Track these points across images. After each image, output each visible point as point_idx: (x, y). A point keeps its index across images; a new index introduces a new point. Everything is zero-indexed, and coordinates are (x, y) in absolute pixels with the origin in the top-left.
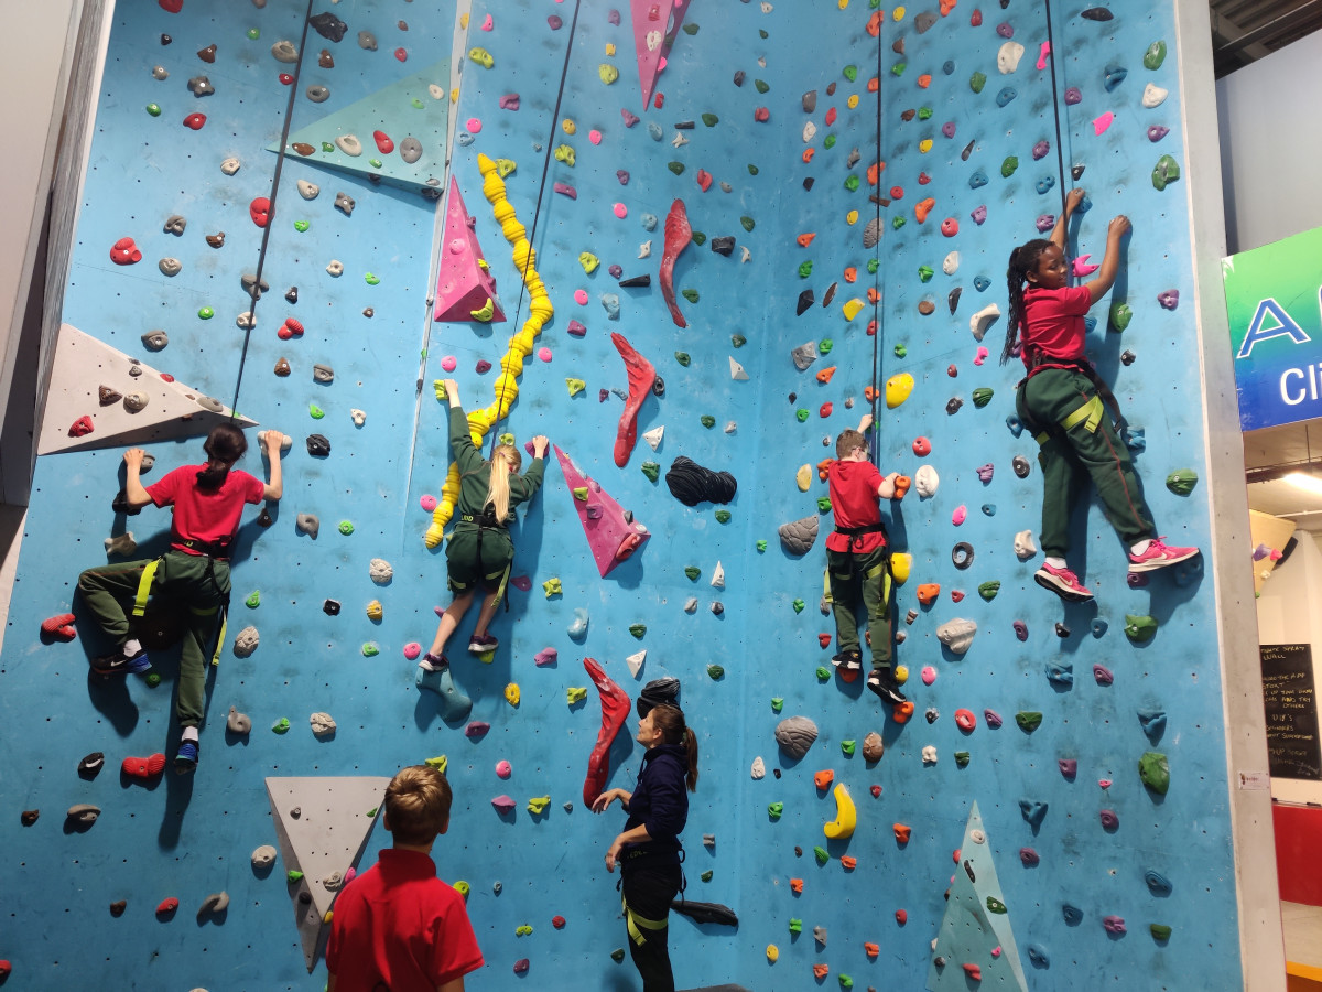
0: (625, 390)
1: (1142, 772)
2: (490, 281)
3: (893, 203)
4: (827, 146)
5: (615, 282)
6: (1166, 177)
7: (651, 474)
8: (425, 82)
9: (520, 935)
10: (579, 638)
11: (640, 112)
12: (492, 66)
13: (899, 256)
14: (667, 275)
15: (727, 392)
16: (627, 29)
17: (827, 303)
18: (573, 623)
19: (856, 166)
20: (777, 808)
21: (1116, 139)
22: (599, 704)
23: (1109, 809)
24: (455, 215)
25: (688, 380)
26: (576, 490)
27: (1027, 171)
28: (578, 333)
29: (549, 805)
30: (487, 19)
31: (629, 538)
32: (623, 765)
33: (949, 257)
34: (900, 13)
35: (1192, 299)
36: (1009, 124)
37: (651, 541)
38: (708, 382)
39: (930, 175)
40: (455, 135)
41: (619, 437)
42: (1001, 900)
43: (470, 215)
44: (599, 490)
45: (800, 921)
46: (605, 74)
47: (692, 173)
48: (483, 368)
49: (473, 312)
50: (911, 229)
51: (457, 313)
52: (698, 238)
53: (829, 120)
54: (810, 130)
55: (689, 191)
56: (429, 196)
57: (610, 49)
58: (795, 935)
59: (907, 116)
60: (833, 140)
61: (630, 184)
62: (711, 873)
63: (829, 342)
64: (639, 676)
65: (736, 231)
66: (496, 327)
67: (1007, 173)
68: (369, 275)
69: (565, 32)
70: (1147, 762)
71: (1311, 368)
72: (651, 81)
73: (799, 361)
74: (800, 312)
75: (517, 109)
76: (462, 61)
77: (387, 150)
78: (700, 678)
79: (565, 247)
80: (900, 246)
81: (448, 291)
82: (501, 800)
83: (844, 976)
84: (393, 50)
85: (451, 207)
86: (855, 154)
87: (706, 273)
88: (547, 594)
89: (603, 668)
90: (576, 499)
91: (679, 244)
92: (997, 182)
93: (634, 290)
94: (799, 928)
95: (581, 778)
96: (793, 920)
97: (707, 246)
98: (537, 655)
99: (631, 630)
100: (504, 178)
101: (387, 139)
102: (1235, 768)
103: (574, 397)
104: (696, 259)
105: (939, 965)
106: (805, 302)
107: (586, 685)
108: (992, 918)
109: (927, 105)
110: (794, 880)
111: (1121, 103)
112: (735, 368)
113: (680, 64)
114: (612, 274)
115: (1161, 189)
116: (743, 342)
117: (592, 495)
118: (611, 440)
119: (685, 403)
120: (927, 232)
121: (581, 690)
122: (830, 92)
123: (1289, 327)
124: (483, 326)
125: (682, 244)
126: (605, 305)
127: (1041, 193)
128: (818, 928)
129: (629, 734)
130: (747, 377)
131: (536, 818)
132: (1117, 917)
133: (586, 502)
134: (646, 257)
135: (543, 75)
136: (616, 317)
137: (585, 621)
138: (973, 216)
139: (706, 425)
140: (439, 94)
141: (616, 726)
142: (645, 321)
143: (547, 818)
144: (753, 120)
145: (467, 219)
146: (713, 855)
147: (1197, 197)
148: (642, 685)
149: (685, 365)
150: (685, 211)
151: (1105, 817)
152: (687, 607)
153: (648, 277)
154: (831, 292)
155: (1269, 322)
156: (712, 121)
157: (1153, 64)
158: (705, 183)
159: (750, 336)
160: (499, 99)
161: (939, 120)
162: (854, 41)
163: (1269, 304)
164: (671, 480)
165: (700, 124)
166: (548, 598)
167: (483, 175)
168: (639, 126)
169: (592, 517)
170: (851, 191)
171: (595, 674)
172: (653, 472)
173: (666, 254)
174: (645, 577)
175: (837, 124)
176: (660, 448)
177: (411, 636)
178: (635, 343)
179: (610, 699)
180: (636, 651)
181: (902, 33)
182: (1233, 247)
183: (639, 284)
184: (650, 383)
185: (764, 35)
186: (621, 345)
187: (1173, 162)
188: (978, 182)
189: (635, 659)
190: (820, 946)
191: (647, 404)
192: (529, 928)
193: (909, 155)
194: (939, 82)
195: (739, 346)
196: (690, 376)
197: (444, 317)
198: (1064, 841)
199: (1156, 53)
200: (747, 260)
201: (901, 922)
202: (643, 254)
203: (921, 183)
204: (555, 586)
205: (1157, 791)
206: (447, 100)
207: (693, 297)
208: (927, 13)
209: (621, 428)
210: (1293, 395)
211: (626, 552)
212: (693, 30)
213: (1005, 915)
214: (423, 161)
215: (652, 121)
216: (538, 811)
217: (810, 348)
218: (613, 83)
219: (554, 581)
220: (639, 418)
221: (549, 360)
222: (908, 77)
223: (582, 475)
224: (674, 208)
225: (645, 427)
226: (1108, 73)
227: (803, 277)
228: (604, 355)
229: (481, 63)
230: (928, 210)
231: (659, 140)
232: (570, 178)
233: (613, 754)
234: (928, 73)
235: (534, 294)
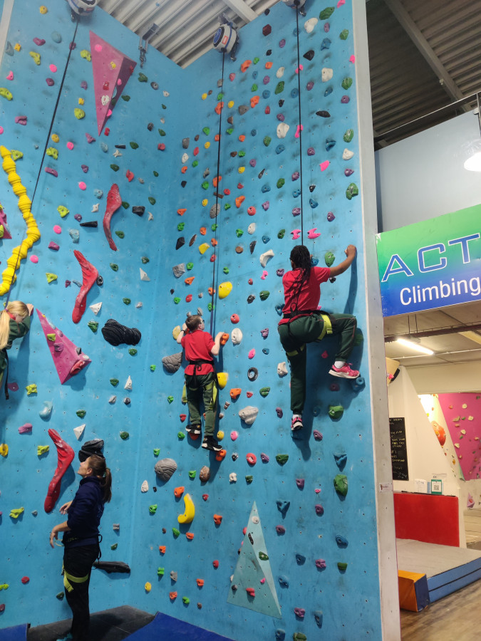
0: (81, 281)
1: (335, 485)
2: (3, 216)
3: (225, 197)
4: (194, 166)
5: (78, 223)
6: (352, 194)
7: (93, 328)
10: (46, 418)
11: (96, 136)
12: (12, 99)
13: (227, 224)
14: (107, 222)
15: (138, 286)
16: (91, 92)
17: (191, 244)
18: (42, 409)
19: (207, 177)
20: (154, 508)
21: (330, 174)
22: (56, 455)
23: (319, 504)
25: (117, 278)
26: (49, 335)
27: (290, 186)
28: (54, 248)
29: (23, 513)
30: (10, 74)
31: (78, 363)
32: (68, 488)
33: (251, 225)
34: (231, 104)
35: (363, 252)
36: (281, 162)
37: (91, 364)
38: (128, 280)
39: (243, 184)
41: (76, 307)
42: (266, 554)
44: (62, 335)
45: (163, 569)
46: (78, 113)
47: (123, 171)
50: (233, 210)
52: (125, 205)
53: (196, 152)
54: (185, 157)
55: (121, 180)
57: (80, 101)
58: (160, 576)
59: (233, 154)
60: (196, 163)
61: (89, 172)
62: (117, 545)
63: (191, 264)
64: (81, 438)
65: (146, 204)
66: (5, 242)
67: (279, 186)
69: (56, 89)
70: (338, 480)
71: (414, 288)
72: (103, 121)
73: (176, 273)
74: (177, 248)
75: (25, 125)
78: (115, 439)
79: (49, 202)
80: (228, 218)
83: (185, 598)
86: (207, 171)
87: (128, 223)
88: (28, 393)
89: (60, 434)
90: (48, 340)
91: (115, 207)
92: (274, 190)
93: (87, 228)
94: (162, 573)
95: (43, 496)
96: (160, 569)
97: (130, 210)
98: (20, 427)
99: (77, 413)
100: (15, 161)
102: (378, 483)
103: (50, 283)
104: (123, 216)
105: (234, 589)
106: (180, 243)
107: (49, 444)
108: (261, 563)
109: (243, 150)
110: (161, 547)
111: (333, 157)
112: (143, 274)
113: (120, 114)
114: (76, 218)
115: (350, 199)
116: (148, 261)
117: (58, 338)
118: (71, 308)
119: (114, 291)
120: (241, 212)
121: (45, 447)
122: (196, 139)
123: (404, 268)
125: (116, 208)
126: (71, 235)
127: (295, 197)
128: (172, 572)
129: (73, 471)
130: (149, 279)
131: (14, 520)
132: (322, 560)
133: (54, 342)
134: (96, 212)
135: (42, 109)
136: (77, 242)
137: (50, 408)
138: (263, 206)
139: (125, 303)
141: (65, 467)
142: (94, 247)
143: (21, 520)
144: (157, 149)
146: (118, 535)
147: (364, 205)
148: (82, 443)
149: (115, 271)
150: (118, 190)
151: (317, 508)
152: (110, 401)
153: (96, 222)
154: (193, 239)
155: (396, 266)
156: (135, 146)
157: (347, 140)
158: (130, 177)
159: (151, 258)
160: (15, 118)
161: (248, 157)
162: (209, 115)
163: (396, 257)
164: (104, 331)
165: (128, 146)
166: (29, 396)
167: (3, 158)
168: (94, 144)
169: (57, 350)
170: (205, 189)
171: (54, 438)
172: (94, 327)
173: (106, 212)
174: (87, 384)
175: (200, 155)
176: (99, 314)
178: (87, 257)
179: (63, 452)
180: (79, 425)
181: (232, 114)
182: (380, 230)
183: (91, 225)
184: (95, 278)
185: (164, 107)
186: (79, 257)
187: (356, 187)
188: (265, 190)
189: (79, 429)
190: (173, 582)
191: (93, 290)
192: (6, 585)
193: (233, 174)
194: (248, 139)
195: (146, 263)
196: (118, 276)
198: (297, 521)
199: (349, 134)
200: (151, 219)
201: (216, 567)
202: (95, 209)
203: (239, 188)
204: (33, 389)
205: (342, 494)
207: (121, 235)
208: (244, 105)
209: (77, 301)
210: (406, 300)
211: (76, 370)
212: (127, 99)
213: (268, 561)
215: (102, 142)
216: (16, 516)
217: (182, 267)
218: (81, 119)
219: (33, 386)
220: (88, 297)
221: (36, 262)
222: (234, 135)
223: (53, 326)
224: (112, 188)
225: (91, 302)
226: (327, 142)
227: (179, 230)
228: (69, 262)
229: (5, 97)
230: (242, 201)
231: (106, 152)
232: (54, 165)
233: (63, 483)
234: (244, 134)
235: (29, 226)
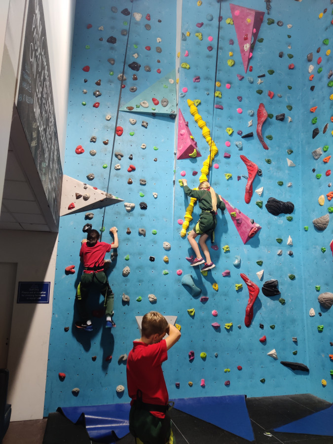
0: (247, 175)
2: (195, 143)
4: (319, 72)
5: (240, 137)
7: (259, 205)
8: (167, 79)
9: (226, 372)
10: (238, 266)
11: (244, 74)
12: (189, 68)
14: (259, 131)
15: (287, 172)
16: (236, 46)
17: (324, 132)
18: (235, 261)
19: (332, 77)
20: (321, 328)
22: (247, 290)
24: (181, 122)
25: (271, 169)
26: (232, 213)
28: (227, 157)
29: (232, 326)
30: (186, 52)
31: (253, 229)
32: (258, 311)
37: (262, 230)
38: (279, 168)
40: (179, 95)
41: (246, 193)
43: (186, 121)
44: (240, 213)
46: (230, 63)
48: (195, 174)
49: (190, 155)
51: (184, 156)
52: (270, 116)
53: (319, 62)
54: (311, 68)
55: (265, 99)
56: (172, 117)
57: (230, 54)
60: (321, 69)
61: (242, 100)
62: (297, 351)
63: (327, 147)
64: (262, 279)
65: (285, 111)
66: (198, 159)
68: (155, 147)
69: (214, 52)
72: (247, 62)
73: (315, 156)
74: (314, 137)
75: (199, 82)
76: (179, 69)
77: (157, 104)
78: (286, 279)
79: (220, 127)
81: (181, 149)
82: (215, 324)
84: (156, 70)
85: (180, 119)
86: (331, 72)
87: (275, 128)
88: (224, 251)
89: (248, 277)
90: (231, 216)
91: (263, 119)
93: (247, 138)
95: (243, 317)
96: (332, 370)
97: (274, 118)
98: (223, 273)
99: (257, 263)
100: (197, 106)
101: (157, 100)
103: (228, 180)
104: (270, 124)
106: (315, 133)
107: (242, 283)
110: (330, 355)
112: (289, 162)
113: (258, 54)
114: (239, 134)
116: (292, 152)
117: (237, 214)
118: (243, 194)
119: (270, 178)
121: (240, 285)
122: (318, 51)
124: (194, 159)
126: (237, 146)
129: (260, 300)
130: (294, 165)
131: (228, 330)
133: (236, 217)
134: (251, 126)
135: (208, 68)
136: (241, 149)
137: (239, 260)
139: (280, 185)
140: (172, 82)
141: (254, 298)
142: (253, 151)
143: (232, 331)
144: (288, 70)
145: (185, 122)
146: (297, 345)
148: (263, 283)
149: (269, 163)
150: (264, 107)
152: (278, 253)
153: (252, 133)
154: (326, 127)
156: (271, 72)
158: (272, 96)
159: (294, 150)
160: (193, 79)
162: (327, 29)
164: (268, 207)
165: (267, 74)
166: (225, 253)
167: (189, 107)
168: (244, 80)
169: (238, 223)
170: (331, 87)
171: (245, 279)
172: (260, 204)
173: (258, 124)
174: (261, 243)
175: (322, 63)
176: (262, 195)
177: (178, 267)
178: (249, 158)
179: (251, 288)
180: (260, 270)
183: (249, 136)
184: (256, 171)
185: (289, 37)
186: (244, 159)
189: (260, 273)
191: (256, 180)
192: (229, 370)
195: (290, 154)
196: (271, 167)
197: (181, 158)
200: (291, 121)
202: (250, 124)
204: (227, 248)
206: (175, 83)
209: (246, 189)
211: (252, 234)
214: (169, 105)
215: (249, 77)
216: (229, 328)
217: (319, 150)
218: (233, 66)
219: (227, 246)
220: (253, 185)
221: (218, 168)
223: (233, 208)
224: (260, 107)
225: (256, 188)
227: (314, 124)
228: (238, 164)
229: (185, 68)
231: (252, 83)
232: (220, 102)
233: (254, 308)
235: (211, 145)
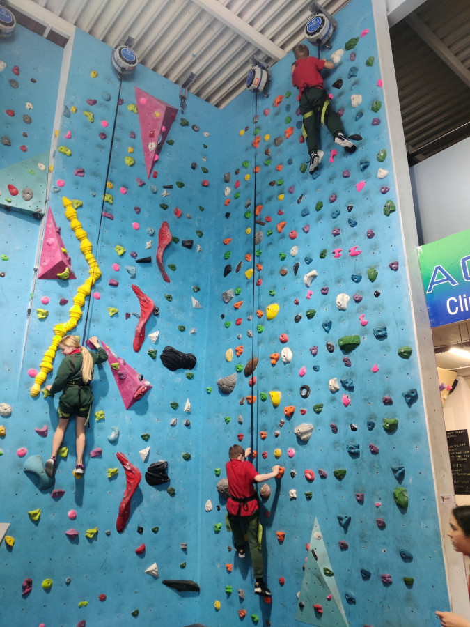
0: (139, 313)
1: (395, 498)
2: (68, 259)
3: (267, 224)
4: (236, 198)
5: (134, 260)
6: (390, 210)
7: (152, 355)
8: (35, 162)
9: (80, 607)
10: (114, 442)
11: (145, 180)
12: (70, 155)
13: (271, 249)
14: (160, 258)
15: (191, 314)
16: (139, 141)
17: (237, 271)
18: (110, 434)
19: (250, 207)
20: (218, 527)
21: (367, 193)
22: (125, 477)
23: (381, 518)
24: (50, 226)
25: (171, 308)
26: (113, 364)
27: (328, 208)
28: (114, 285)
29: (97, 533)
30: (68, 133)
31: (141, 388)
32: (137, 508)
33: (293, 248)
34: (267, 137)
35: (405, 266)
36: (319, 186)
37: (152, 390)
38: (182, 309)
39: (283, 211)
40: (51, 187)
41: (136, 337)
42: (331, 569)
43: (58, 226)
44: (125, 364)
45: (231, 587)
46: (128, 161)
47: (172, 209)
48: (63, 302)
49: (59, 274)
50: (275, 236)
51: (50, 274)
52: (175, 240)
53: (237, 185)
54: (228, 191)
55: (170, 217)
56: (37, 217)
57: (130, 149)
58: (229, 594)
59: (272, 184)
60: (238, 195)
61: (141, 213)
62: (185, 563)
63: (239, 289)
64: (146, 461)
65: (195, 237)
66: (71, 282)
67: (318, 209)
68: (3, 256)
69: (108, 142)
70: (397, 492)
71: (460, 297)
72: (151, 165)
73: (225, 299)
74: (225, 275)
75: (83, 176)
76: (55, 152)
77: (15, 194)
78: (178, 460)
79: (107, 243)
80: (271, 243)
81: (45, 264)
82: (70, 532)
83: (254, 615)
84: (19, 146)
85: (48, 222)
86: (249, 201)
87: (179, 256)
88: (97, 419)
89: (127, 457)
90: (112, 369)
91: (166, 242)
92: (313, 214)
93: (142, 264)
94: (230, 591)
95: (115, 517)
96: (227, 586)
97: (180, 244)
98: (91, 452)
99: (142, 436)
100: (76, 209)
101: (15, 188)
102: (439, 494)
103: (112, 317)
104: (174, 250)
105: (301, 606)
106: (227, 271)
107: (118, 467)
108: (326, 579)
109: (282, 178)
110: (228, 565)
111: (368, 177)
112: (195, 302)
113: (165, 158)
114: (132, 256)
115: (388, 215)
116: (199, 289)
117: (121, 367)
118: (131, 338)
119: (169, 319)
120: (283, 237)
121: (115, 470)
122: (237, 173)
123: (448, 278)
124: (64, 281)
125: (168, 244)
126: (128, 271)
127: (334, 218)
128: (240, 590)
129: (141, 492)
130: (200, 306)
131: (90, 540)
132: (387, 575)
133: (118, 370)
134: (149, 248)
135: (97, 160)
136: (134, 277)
137: (117, 433)
138: (303, 229)
139: (181, 330)
140: (43, 167)
141: (133, 488)
142: (149, 280)
143: (96, 540)
144: (201, 186)
145: (56, 228)
146: (186, 554)
147: (403, 220)
148: (148, 465)
149: (170, 301)
150: (168, 227)
151: (379, 522)
152: (171, 423)
153: (150, 258)
154: (239, 265)
155: (440, 276)
156: (181, 185)
157: (381, 160)
158: (178, 214)
159: (202, 287)
160: (74, 171)
161: (287, 185)
162: (247, 150)
163: (439, 268)
164: (162, 357)
165: (175, 186)
166: (98, 422)
167: (65, 207)
168: (145, 186)
169: (121, 379)
170: (247, 218)
171: (123, 461)
172: (153, 354)
173: (159, 248)
174: (149, 408)
175: (241, 187)
176: (157, 342)
177: (21, 444)
178: (144, 290)
179: (131, 474)
180: (145, 448)
181: (268, 146)
182: (421, 242)
183: (146, 261)
184: (151, 310)
185: (205, 147)
186: (137, 291)
187: (393, 203)
188: (305, 213)
189: (144, 452)
190: (241, 600)
191: (150, 320)
192: (86, 602)
193: (273, 202)
194: (286, 169)
195: (197, 292)
196: (172, 306)
197: (43, 277)
198: (360, 536)
199: (382, 154)
200: (200, 251)
201: (282, 584)
202: (148, 246)
203: (280, 215)
204: (101, 415)
205: (403, 507)
206: (47, 171)
207: (173, 268)
208: (280, 137)
209: (137, 332)
210: (453, 310)
211: (139, 395)
212: (171, 143)
213: (333, 577)
214: (34, 200)
215: (151, 184)
216: (91, 536)
217: (230, 292)
218: (132, 165)
219: (101, 412)
220: (147, 327)
221: (99, 298)
222: (272, 166)
223: (116, 356)
224: (163, 226)
225: (149, 332)
226: (361, 163)
227: (226, 259)
228: (128, 296)
229: (65, 154)
230: (283, 227)
231: (155, 193)
232: (110, 210)
233: (132, 503)
234: (281, 164)
235: (91, 266)
